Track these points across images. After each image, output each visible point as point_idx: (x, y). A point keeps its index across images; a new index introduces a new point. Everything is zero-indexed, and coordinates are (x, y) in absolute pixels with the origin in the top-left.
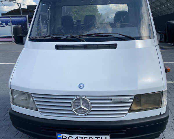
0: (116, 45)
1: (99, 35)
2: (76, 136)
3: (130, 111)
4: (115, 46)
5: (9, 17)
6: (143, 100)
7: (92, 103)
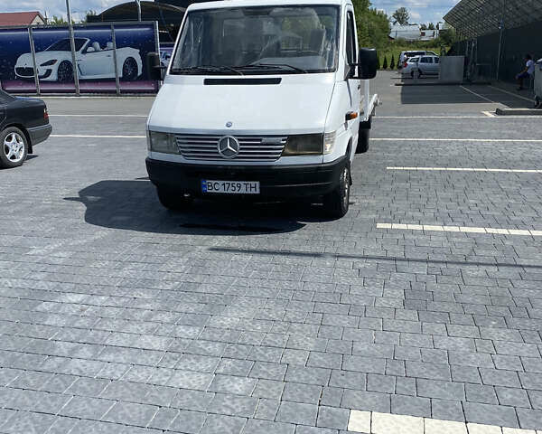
0: (280, 79)
1: (261, 66)
2: (222, 182)
3: (284, 154)
4: (278, 81)
5: (109, 27)
6: (300, 146)
7: (241, 144)
